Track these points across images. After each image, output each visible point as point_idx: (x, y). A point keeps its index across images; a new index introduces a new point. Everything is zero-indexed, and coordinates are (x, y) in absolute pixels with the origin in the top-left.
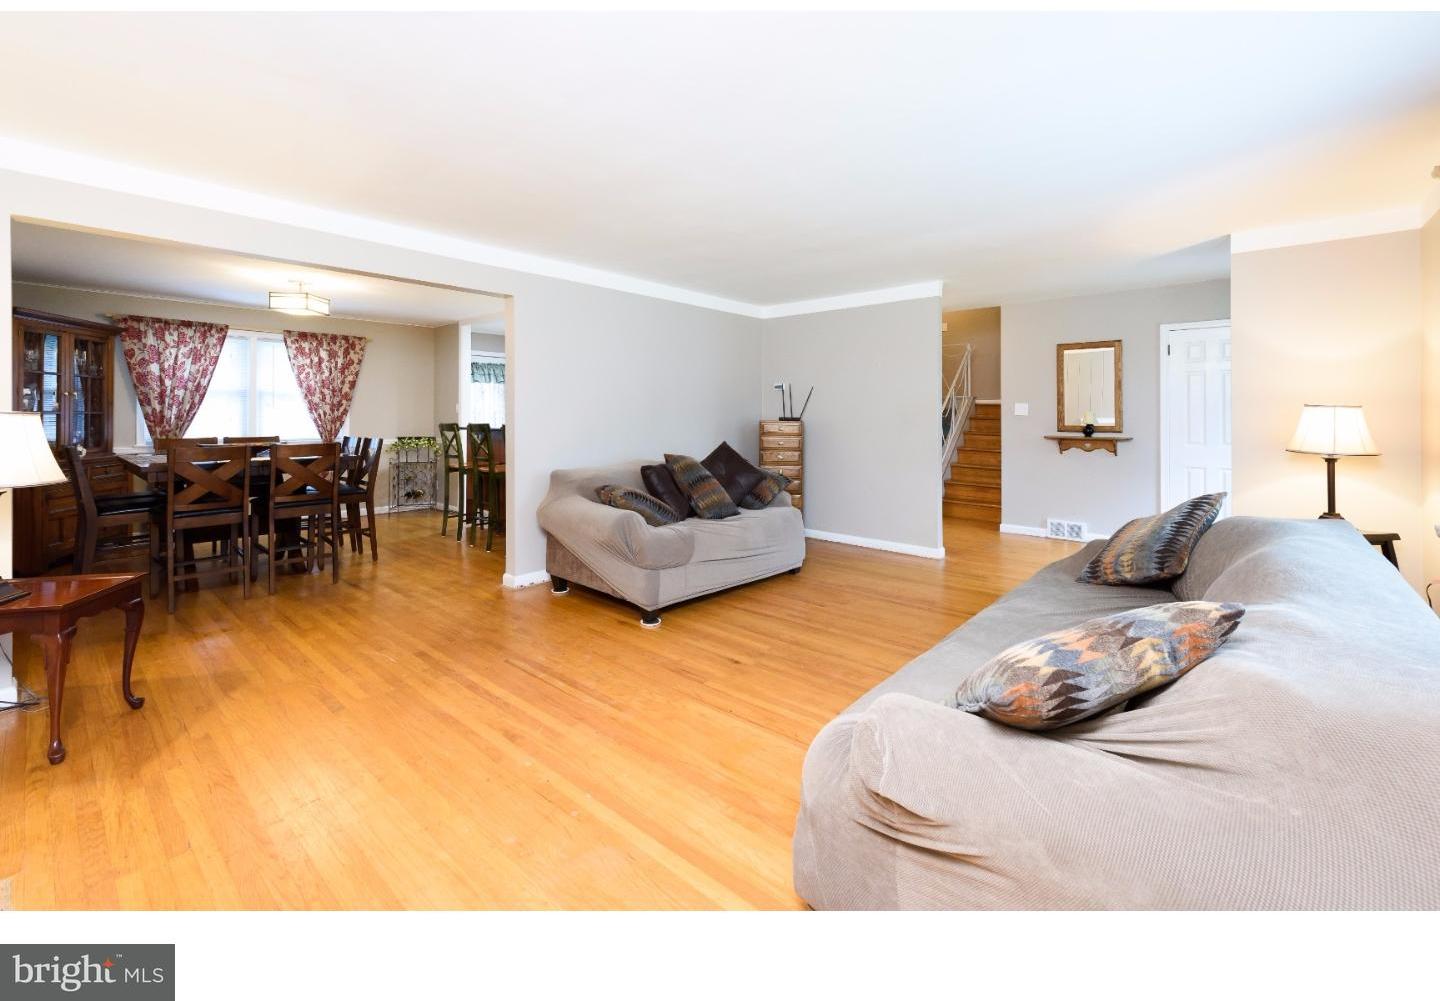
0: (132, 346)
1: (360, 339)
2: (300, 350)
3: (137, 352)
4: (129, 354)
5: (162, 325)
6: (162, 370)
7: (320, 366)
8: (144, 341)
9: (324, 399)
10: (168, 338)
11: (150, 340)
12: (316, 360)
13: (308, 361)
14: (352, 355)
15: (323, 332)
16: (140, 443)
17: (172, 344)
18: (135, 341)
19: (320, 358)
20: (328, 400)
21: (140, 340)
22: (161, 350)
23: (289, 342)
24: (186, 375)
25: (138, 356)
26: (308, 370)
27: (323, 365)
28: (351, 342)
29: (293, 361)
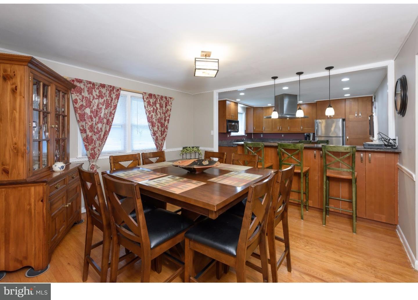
0: (76, 97)
1: (171, 98)
2: (149, 103)
3: (79, 101)
4: (75, 101)
5: (91, 85)
6: (91, 112)
7: (156, 112)
8: (83, 94)
9: (158, 129)
10: (94, 93)
11: (86, 94)
12: (155, 108)
13: (152, 109)
14: (168, 107)
15: (158, 94)
16: (80, 156)
17: (96, 97)
18: (78, 94)
19: (157, 108)
20: (160, 129)
21: (81, 94)
22: (91, 100)
23: (145, 99)
24: (102, 115)
25: (80, 103)
26: (152, 113)
27: (157, 111)
28: (167, 100)
29: (147, 109)
